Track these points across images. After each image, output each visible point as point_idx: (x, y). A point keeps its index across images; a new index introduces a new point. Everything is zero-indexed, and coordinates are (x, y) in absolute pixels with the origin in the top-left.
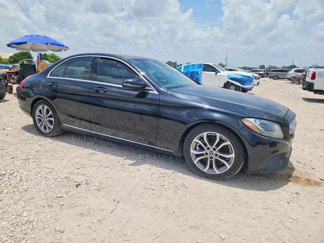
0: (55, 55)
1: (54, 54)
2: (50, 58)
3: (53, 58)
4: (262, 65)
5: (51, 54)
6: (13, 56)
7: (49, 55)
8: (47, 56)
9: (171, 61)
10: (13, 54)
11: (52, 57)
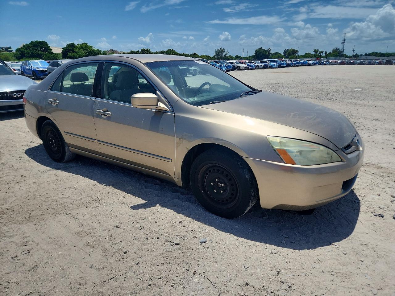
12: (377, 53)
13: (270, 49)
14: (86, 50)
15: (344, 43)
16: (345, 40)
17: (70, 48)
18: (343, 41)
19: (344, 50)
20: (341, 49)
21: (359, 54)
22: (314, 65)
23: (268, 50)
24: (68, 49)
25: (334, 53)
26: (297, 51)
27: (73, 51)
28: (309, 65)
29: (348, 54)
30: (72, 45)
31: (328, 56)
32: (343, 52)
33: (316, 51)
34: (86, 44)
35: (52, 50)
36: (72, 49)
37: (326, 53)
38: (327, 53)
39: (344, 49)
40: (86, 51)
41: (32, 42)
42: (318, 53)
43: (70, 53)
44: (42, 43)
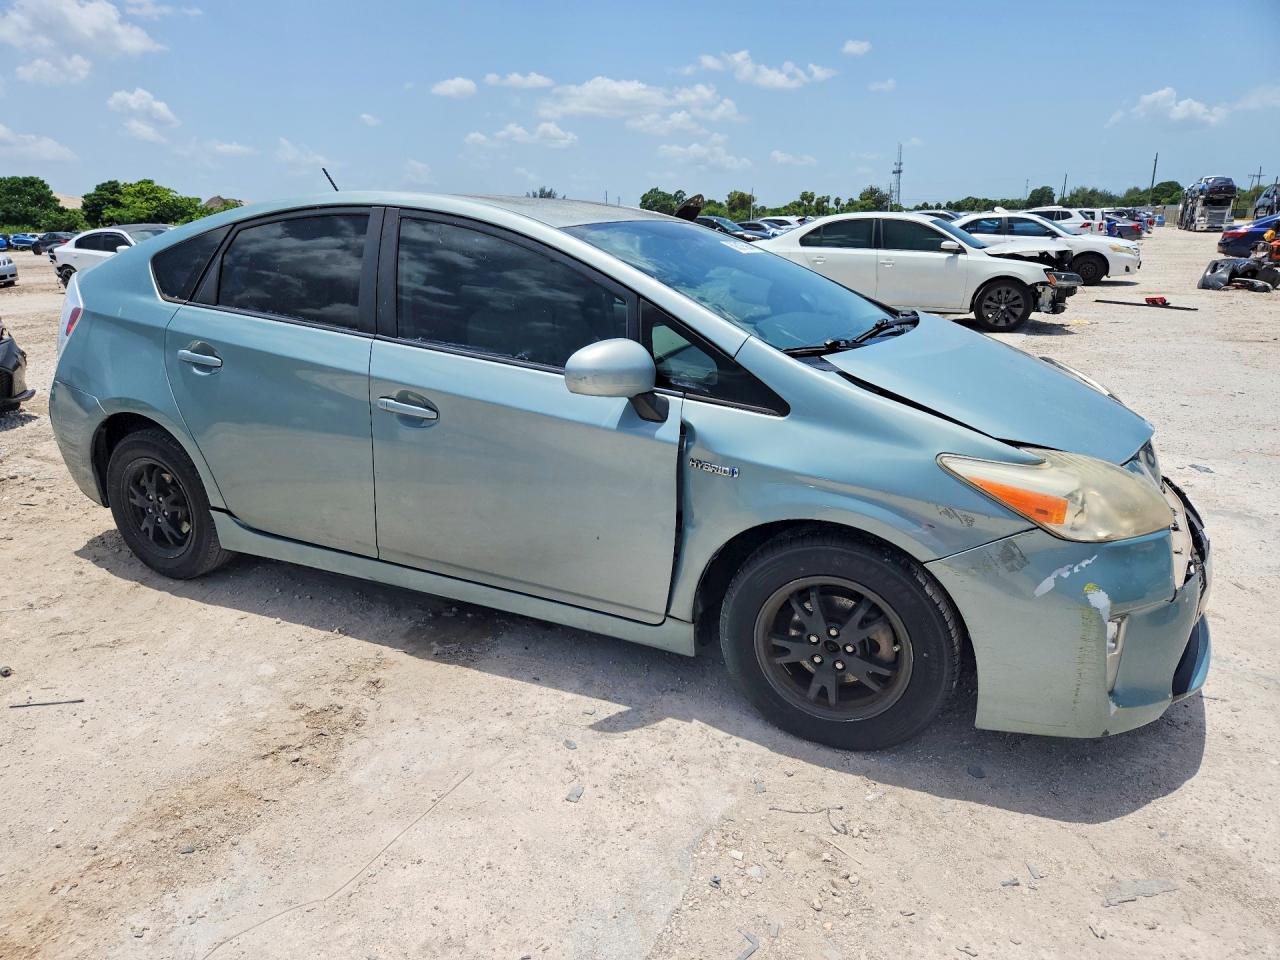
0: (156, 184)
2: (130, 199)
3: (147, 200)
4: (1043, 188)
5: (139, 183)
7: (125, 185)
8: (120, 193)
9: (660, 190)
11: (141, 193)
12: (976, 201)
13: (679, 192)
14: (155, 198)
15: (899, 172)
16: (901, 164)
17: (107, 195)
18: (895, 168)
23: (676, 195)
24: (103, 199)
25: (864, 203)
27: (117, 204)
30: (114, 187)
33: (807, 197)
34: (150, 182)
35: (59, 201)
36: (114, 197)
37: (837, 202)
38: (843, 202)
40: (154, 203)
42: (814, 203)
43: (107, 208)
44: (30, 182)
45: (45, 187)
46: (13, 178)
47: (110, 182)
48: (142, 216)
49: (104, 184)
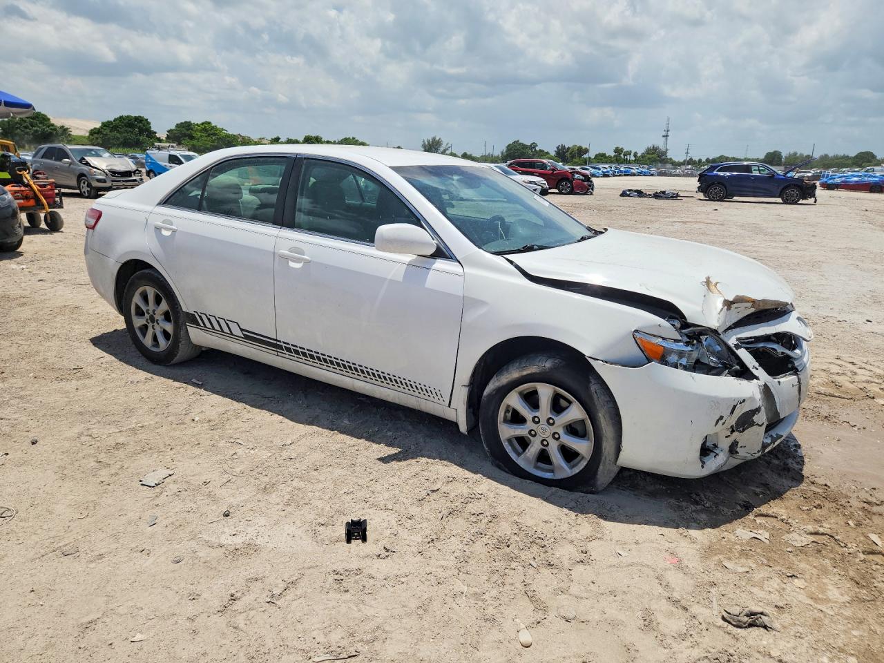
0: (213, 125)
1: (209, 123)
2: (199, 134)
3: (209, 135)
5: (203, 124)
6: (101, 128)
7: (195, 124)
8: (192, 130)
10: (100, 125)
11: (205, 130)
12: (727, 158)
13: (534, 143)
14: (215, 134)
15: (667, 136)
16: (668, 131)
17: (184, 131)
18: (664, 133)
19: (667, 150)
20: (662, 147)
21: (696, 159)
22: (639, 175)
23: (531, 146)
24: (181, 133)
25: (650, 156)
26: (586, 151)
27: (191, 137)
28: (633, 175)
29: (676, 159)
30: (188, 125)
31: (639, 160)
32: (665, 153)
33: (618, 151)
35: (155, 133)
36: (189, 132)
37: (635, 155)
38: (638, 155)
39: (668, 148)
41: (121, 117)
42: (622, 155)
43: (184, 139)
44: (139, 120)
45: (149, 123)
46: (128, 117)
47: (186, 122)
48: (208, 146)
49: (182, 123)
